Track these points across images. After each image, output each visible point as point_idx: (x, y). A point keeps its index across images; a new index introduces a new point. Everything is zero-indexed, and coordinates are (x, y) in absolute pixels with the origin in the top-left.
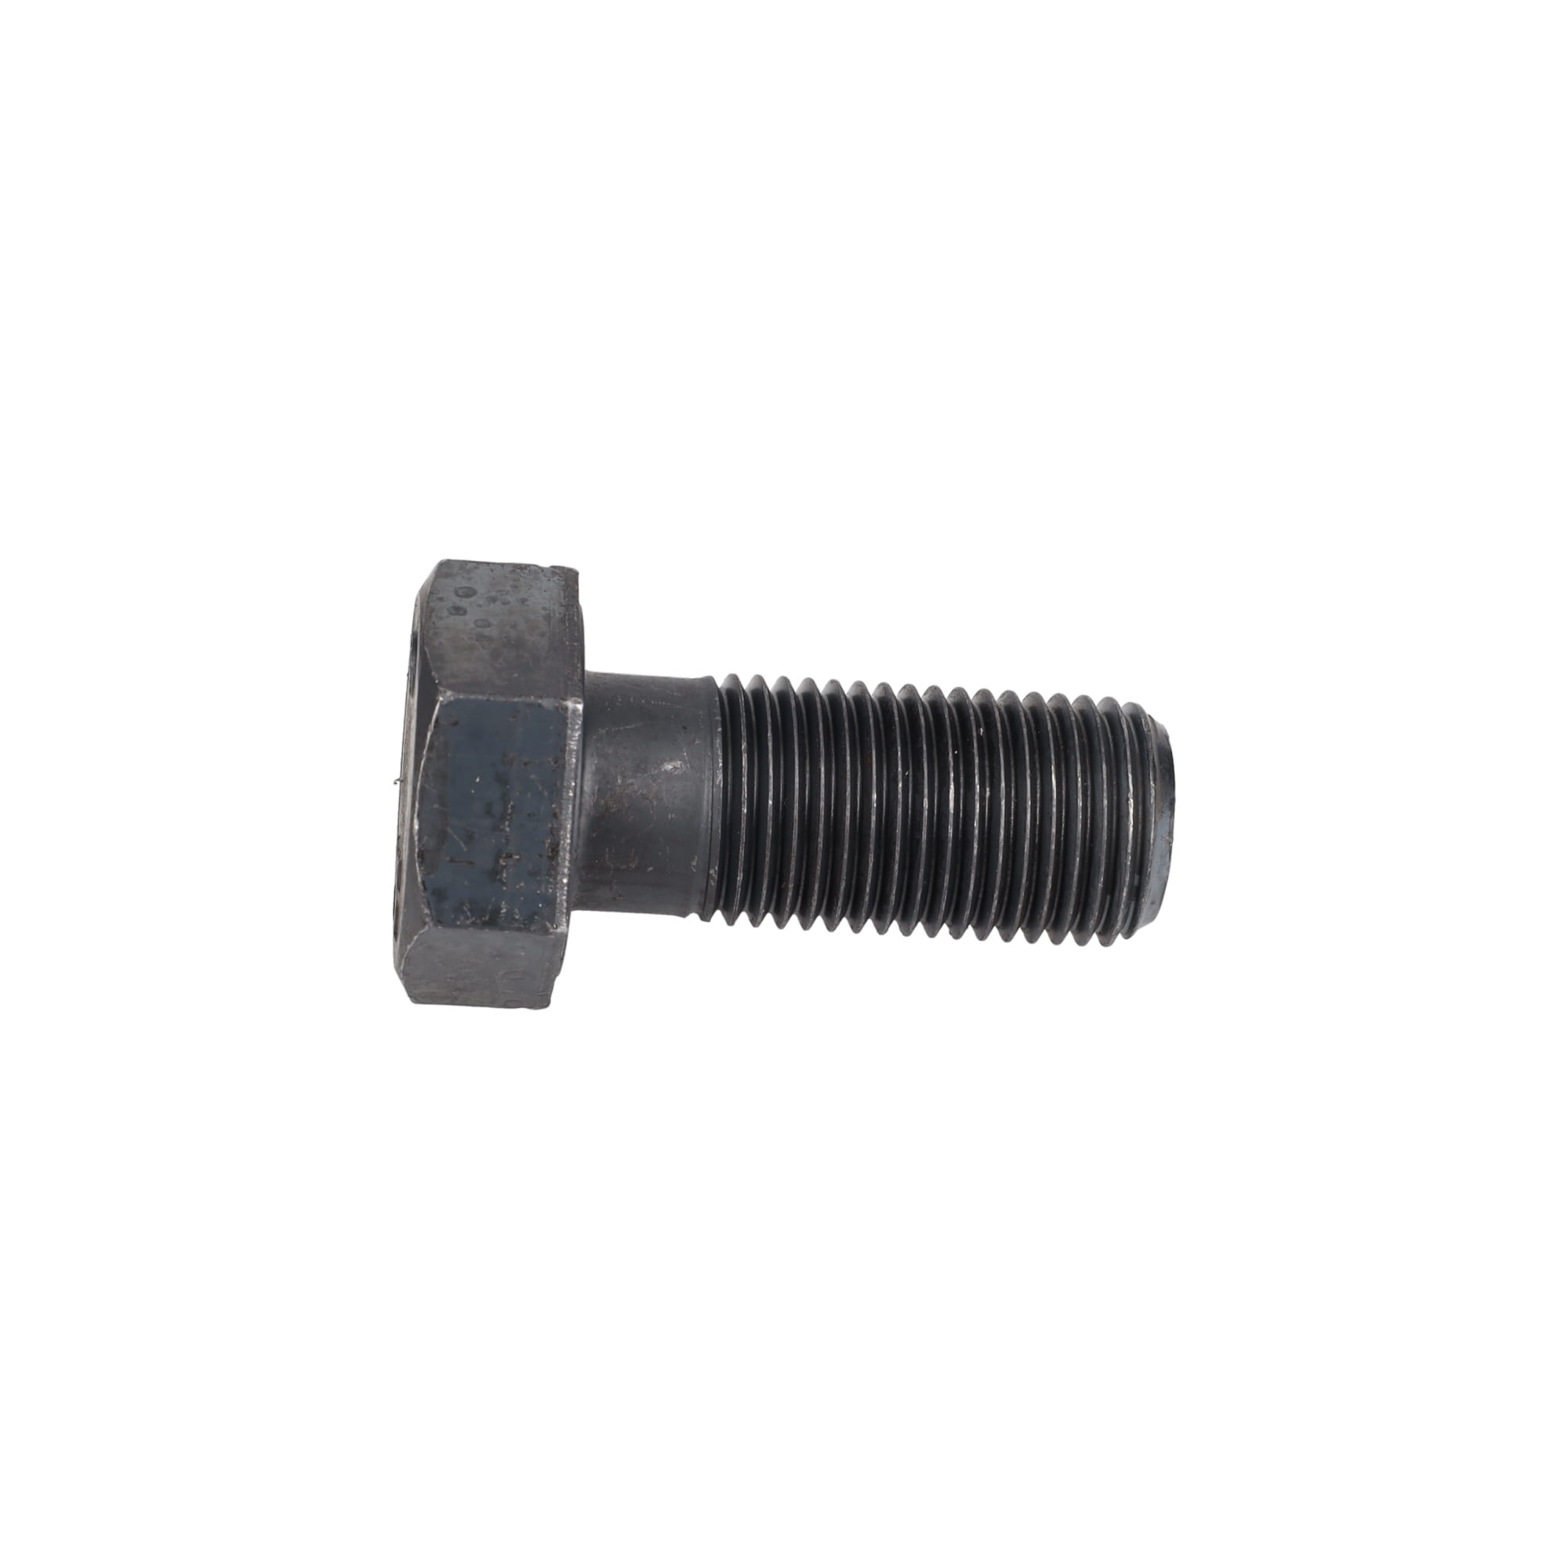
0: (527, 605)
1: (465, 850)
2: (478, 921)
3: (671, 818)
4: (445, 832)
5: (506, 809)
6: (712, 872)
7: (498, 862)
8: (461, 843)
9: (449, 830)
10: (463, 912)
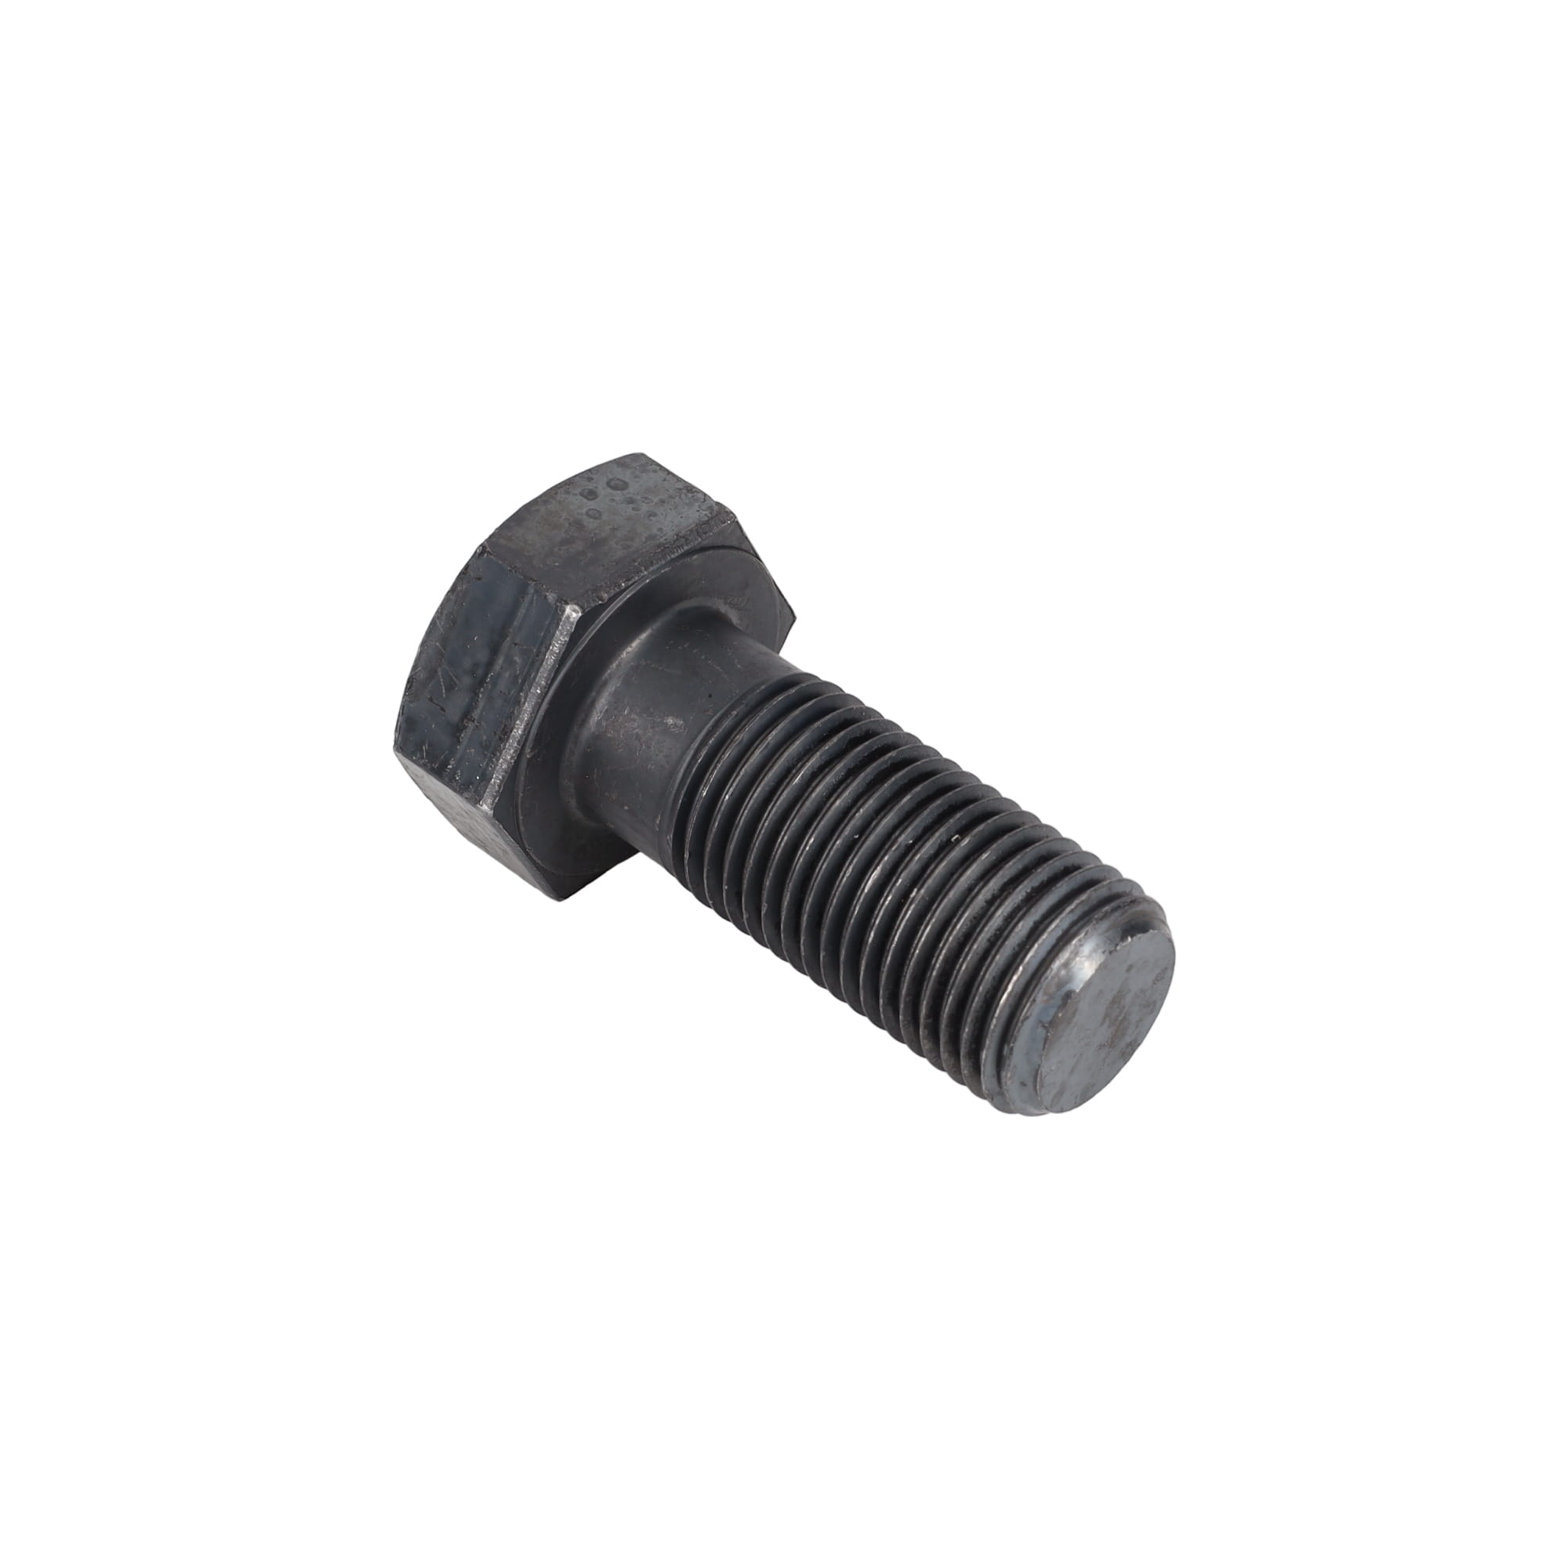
0: (651, 520)
1: (444, 695)
2: (429, 765)
3: (650, 769)
4: (436, 672)
5: (486, 676)
6: (668, 837)
7: (463, 722)
8: (443, 688)
9: (439, 670)
10: (421, 750)
